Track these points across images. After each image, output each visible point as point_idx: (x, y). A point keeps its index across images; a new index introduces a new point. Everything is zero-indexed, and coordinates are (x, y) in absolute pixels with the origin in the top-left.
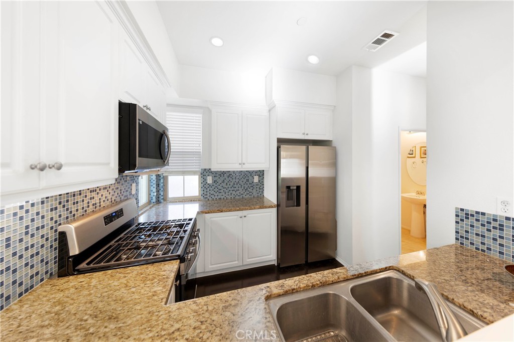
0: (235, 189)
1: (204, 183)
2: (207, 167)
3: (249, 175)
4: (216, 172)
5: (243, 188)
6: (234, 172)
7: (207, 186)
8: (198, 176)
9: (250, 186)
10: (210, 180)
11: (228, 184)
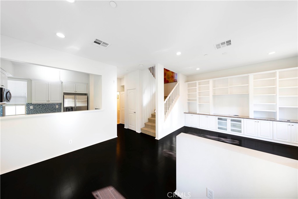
0: (46, 111)
1: (28, 109)
2: (30, 102)
3: (53, 105)
4: (35, 104)
5: (50, 110)
6: (45, 104)
7: (30, 110)
8: (24, 106)
9: (54, 109)
10: (31, 107)
11: (42, 109)
